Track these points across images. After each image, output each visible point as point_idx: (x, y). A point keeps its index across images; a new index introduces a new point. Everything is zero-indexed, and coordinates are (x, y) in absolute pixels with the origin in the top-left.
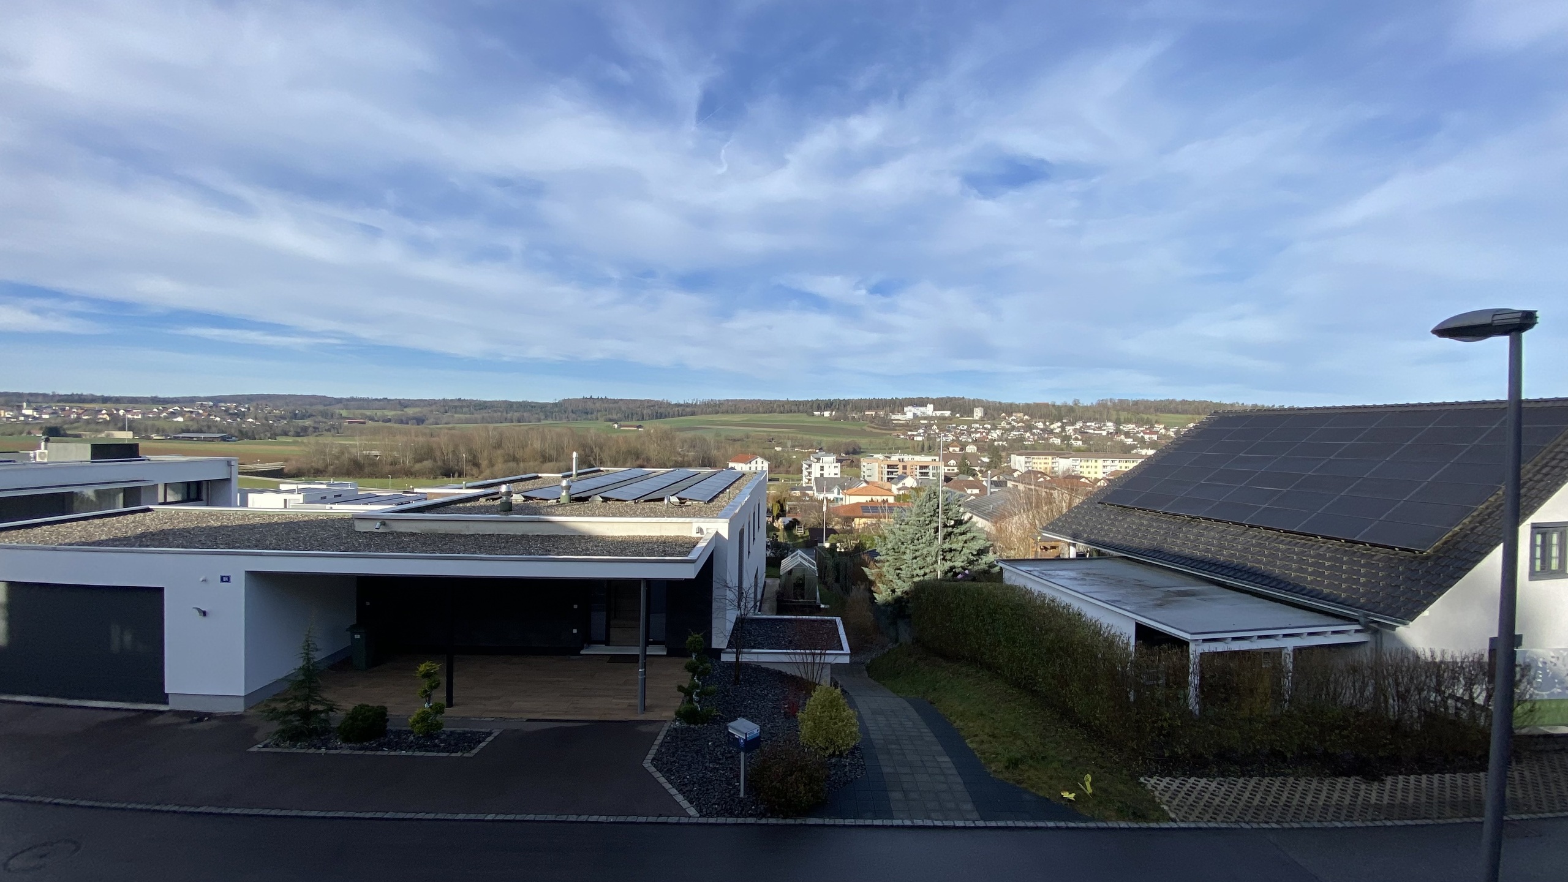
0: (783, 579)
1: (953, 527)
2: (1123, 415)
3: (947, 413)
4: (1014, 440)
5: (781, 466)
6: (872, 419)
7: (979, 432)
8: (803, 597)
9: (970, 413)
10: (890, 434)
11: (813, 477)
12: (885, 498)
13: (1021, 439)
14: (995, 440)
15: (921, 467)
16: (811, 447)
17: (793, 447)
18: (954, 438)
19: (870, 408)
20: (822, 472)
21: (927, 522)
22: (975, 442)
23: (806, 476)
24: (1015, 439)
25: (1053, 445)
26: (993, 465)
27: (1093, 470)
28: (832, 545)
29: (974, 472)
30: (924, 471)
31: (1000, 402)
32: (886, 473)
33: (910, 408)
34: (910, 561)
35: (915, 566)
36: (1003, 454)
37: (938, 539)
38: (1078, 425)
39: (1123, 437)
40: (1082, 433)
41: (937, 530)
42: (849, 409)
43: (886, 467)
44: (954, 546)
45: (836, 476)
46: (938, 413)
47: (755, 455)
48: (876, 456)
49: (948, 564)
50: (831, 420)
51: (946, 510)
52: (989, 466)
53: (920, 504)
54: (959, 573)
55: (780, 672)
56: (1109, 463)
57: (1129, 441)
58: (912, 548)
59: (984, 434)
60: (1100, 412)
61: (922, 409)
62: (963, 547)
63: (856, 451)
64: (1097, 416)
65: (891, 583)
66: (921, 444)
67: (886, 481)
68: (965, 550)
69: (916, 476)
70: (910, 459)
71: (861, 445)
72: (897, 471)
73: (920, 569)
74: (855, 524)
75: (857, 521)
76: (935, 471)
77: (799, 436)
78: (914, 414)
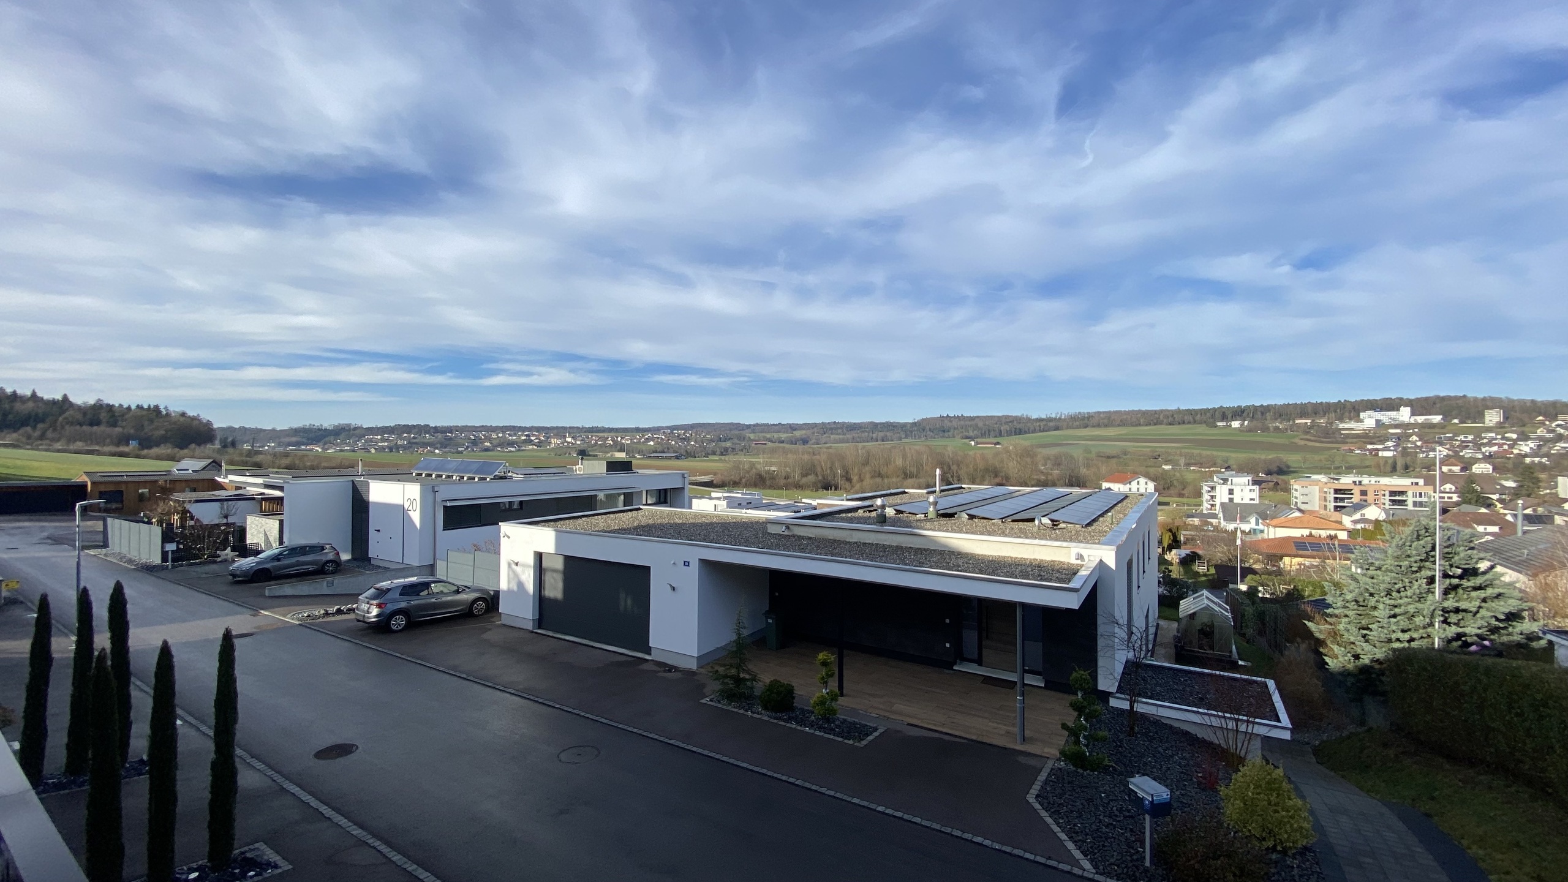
0: (1184, 622)
1: (1461, 577)
3: (1437, 419)
4: (1562, 456)
5: (1171, 488)
6: (1307, 430)
7: (1495, 444)
8: (1212, 648)
9: (1479, 416)
10: (1338, 449)
11: (1218, 502)
12: (1333, 533)
14: (1526, 456)
15: (1392, 493)
16: (1214, 465)
17: (1188, 465)
18: (1450, 453)
19: (1304, 415)
20: (1231, 496)
21: (1414, 569)
22: (1488, 458)
23: (1207, 501)
24: (1563, 454)
26: (1524, 492)
28: (1250, 588)
29: (1489, 502)
30: (1397, 498)
31: (1533, 401)
32: (1332, 500)
33: (1369, 413)
34: (1386, 620)
35: (1394, 628)
36: (1543, 476)
37: (1433, 593)
41: (1431, 580)
42: (1268, 418)
43: (1332, 491)
44: (1463, 605)
45: (1252, 502)
46: (1420, 419)
47: (1135, 475)
48: (1314, 477)
49: (1453, 630)
50: (1243, 431)
51: (1448, 553)
52: (1516, 494)
53: (1401, 543)
54: (1472, 644)
55: (1187, 733)
58: (1388, 602)
59: (1506, 447)
61: (1393, 414)
62: (1480, 607)
63: (1283, 470)
65: (1352, 646)
66: (1390, 462)
67: (1332, 510)
68: (1483, 612)
69: (1384, 504)
70: (1373, 482)
71: (1290, 463)
72: (1352, 498)
73: (1403, 631)
74: (1284, 564)
75: (1287, 560)
76: (1418, 499)
77: (1196, 452)
78: (1378, 421)
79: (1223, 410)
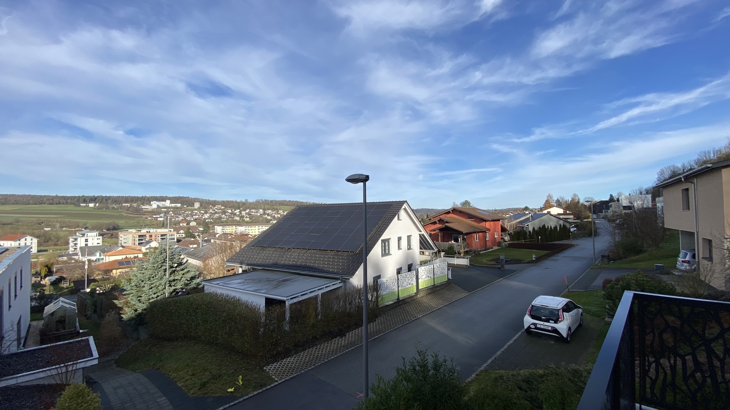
1: (176, 267)
2: (267, 206)
3: (179, 205)
4: (216, 219)
5: (50, 241)
6: (128, 209)
7: (197, 215)
8: (64, 329)
9: (193, 205)
10: (141, 217)
11: (78, 246)
12: (136, 255)
13: (220, 218)
14: (206, 219)
15: (162, 235)
16: (78, 227)
17: (61, 227)
18: (183, 218)
19: (126, 202)
20: (86, 243)
21: (159, 267)
22: (195, 220)
23: (72, 247)
24: (217, 218)
25: (236, 220)
26: (205, 232)
27: (254, 231)
28: (92, 290)
29: (194, 236)
30: (163, 237)
31: (209, 200)
32: (138, 240)
33: (154, 202)
34: (148, 291)
35: (151, 293)
36: (211, 226)
37: (166, 275)
38: (247, 211)
39: (266, 216)
40: (249, 214)
41: (165, 270)
42: (109, 202)
43: (138, 236)
44: (176, 278)
45: (98, 245)
46: (173, 205)
47: (24, 235)
48: (130, 230)
49: (173, 288)
50: (95, 209)
51: (172, 258)
52: (203, 232)
53: (154, 257)
54: (179, 292)
56: (261, 227)
57: (269, 218)
58: (149, 283)
59: (200, 216)
60: (256, 205)
61: (163, 203)
62: (182, 277)
63: (116, 228)
64: (256, 207)
65: (135, 306)
66: (162, 222)
67: (137, 245)
68: (183, 279)
69: (159, 240)
70: (154, 231)
71: (119, 224)
72: (145, 239)
73: (154, 294)
74: (113, 274)
75: (114, 271)
76: (171, 237)
77: (67, 220)
78: (158, 206)
79: (85, 197)
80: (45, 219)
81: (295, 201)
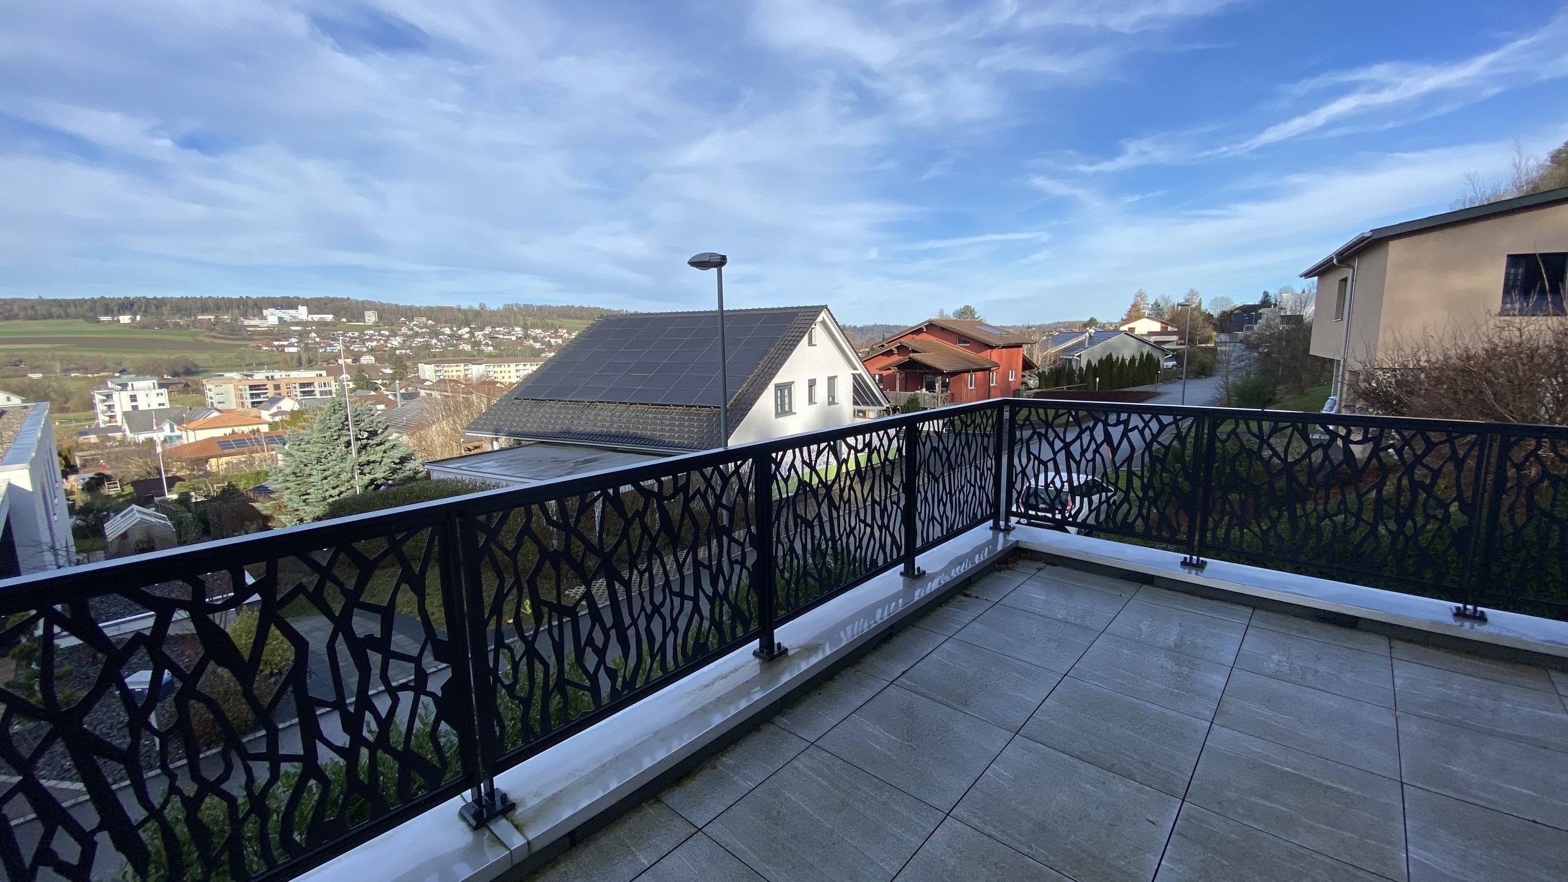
2: (530, 320)
3: (329, 318)
4: (419, 348)
6: (211, 327)
7: (375, 340)
9: (361, 317)
10: (246, 346)
11: (118, 412)
12: (253, 428)
13: (428, 346)
14: (396, 349)
15: (302, 385)
16: (105, 368)
17: (67, 371)
18: (343, 347)
19: (205, 310)
20: (134, 404)
21: (335, 437)
22: (371, 351)
23: (103, 412)
24: (421, 347)
25: (463, 351)
26: (398, 377)
27: (506, 375)
28: (180, 495)
29: (376, 386)
30: (307, 389)
31: (396, 305)
32: (249, 396)
33: (271, 310)
35: (326, 487)
36: (409, 364)
38: (488, 330)
39: (531, 341)
40: (492, 338)
42: (166, 312)
43: (247, 387)
45: (162, 407)
46: (316, 317)
48: (227, 375)
50: (134, 327)
51: (357, 421)
52: (393, 378)
56: (521, 367)
57: (538, 345)
59: (382, 342)
60: (509, 316)
61: (292, 312)
63: (192, 370)
64: (505, 321)
66: (296, 357)
67: (250, 406)
68: (385, 460)
69: (296, 396)
70: (284, 376)
71: (197, 362)
72: (266, 393)
73: (334, 488)
75: (213, 461)
76: (323, 389)
77: (75, 354)
78: (280, 319)
79: (106, 302)
80: (26, 353)
81: (594, 308)
